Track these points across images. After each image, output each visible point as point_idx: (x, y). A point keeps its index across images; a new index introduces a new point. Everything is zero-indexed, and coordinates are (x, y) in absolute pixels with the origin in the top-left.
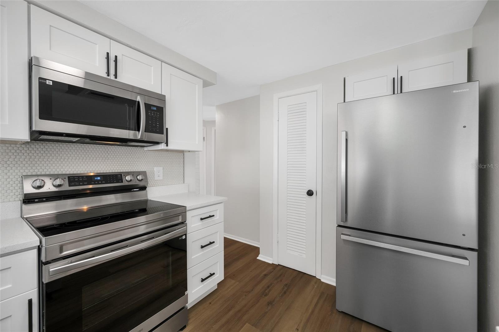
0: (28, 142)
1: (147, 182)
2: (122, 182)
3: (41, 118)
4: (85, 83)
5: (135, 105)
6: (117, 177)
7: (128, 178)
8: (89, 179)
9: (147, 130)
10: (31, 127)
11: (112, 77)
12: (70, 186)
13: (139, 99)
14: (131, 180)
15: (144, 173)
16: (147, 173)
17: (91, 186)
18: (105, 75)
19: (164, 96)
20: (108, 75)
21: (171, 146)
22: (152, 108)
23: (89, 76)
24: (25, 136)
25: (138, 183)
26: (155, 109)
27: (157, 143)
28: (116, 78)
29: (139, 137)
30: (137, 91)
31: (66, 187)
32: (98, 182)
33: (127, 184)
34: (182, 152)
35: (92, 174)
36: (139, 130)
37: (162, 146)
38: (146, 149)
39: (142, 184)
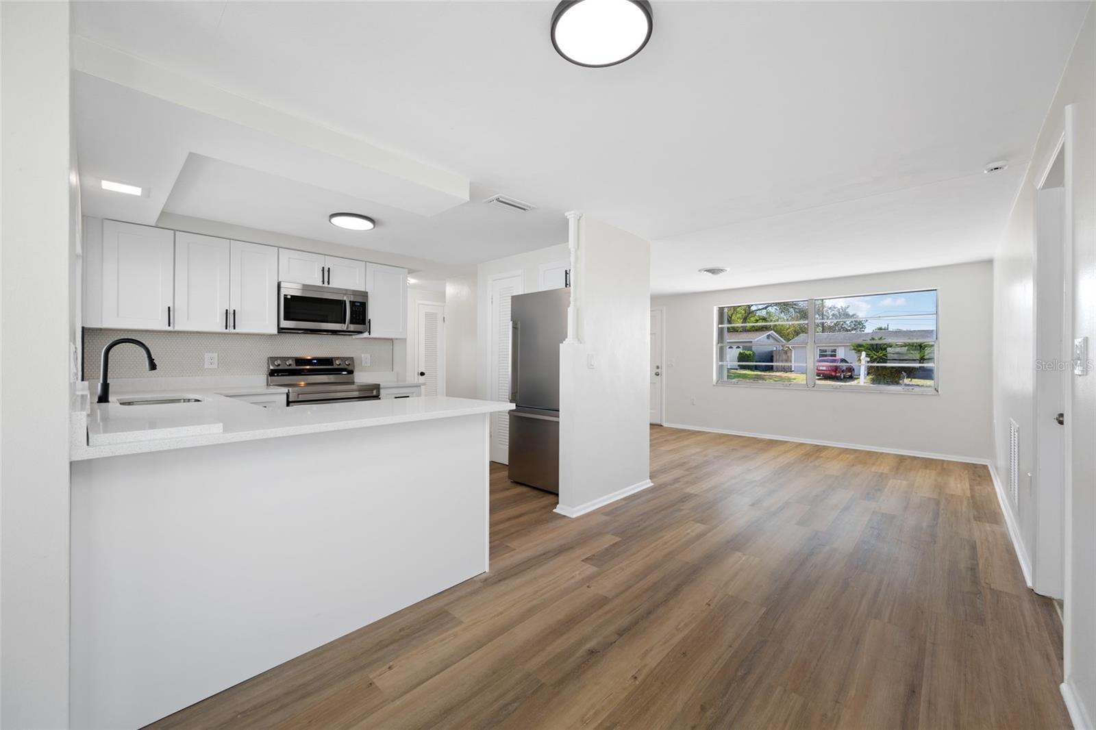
0: (271, 336)
1: (354, 366)
2: (333, 365)
3: (285, 319)
4: (302, 293)
5: (341, 303)
6: (329, 361)
7: (337, 362)
8: (309, 362)
9: (352, 322)
10: (278, 325)
11: (326, 285)
12: (296, 365)
13: (345, 298)
14: (340, 364)
15: (352, 359)
16: (355, 359)
17: (308, 367)
18: (321, 284)
19: (367, 293)
20: (323, 283)
21: (373, 335)
22: (356, 304)
23: (305, 287)
24: (275, 331)
25: (346, 367)
26: (359, 304)
27: (361, 332)
28: (329, 284)
29: (345, 329)
30: (344, 292)
31: (294, 367)
32: (315, 364)
33: (336, 367)
34: (391, 340)
35: (309, 358)
36: (345, 323)
37: (366, 335)
38: (354, 337)
39: (350, 368)
